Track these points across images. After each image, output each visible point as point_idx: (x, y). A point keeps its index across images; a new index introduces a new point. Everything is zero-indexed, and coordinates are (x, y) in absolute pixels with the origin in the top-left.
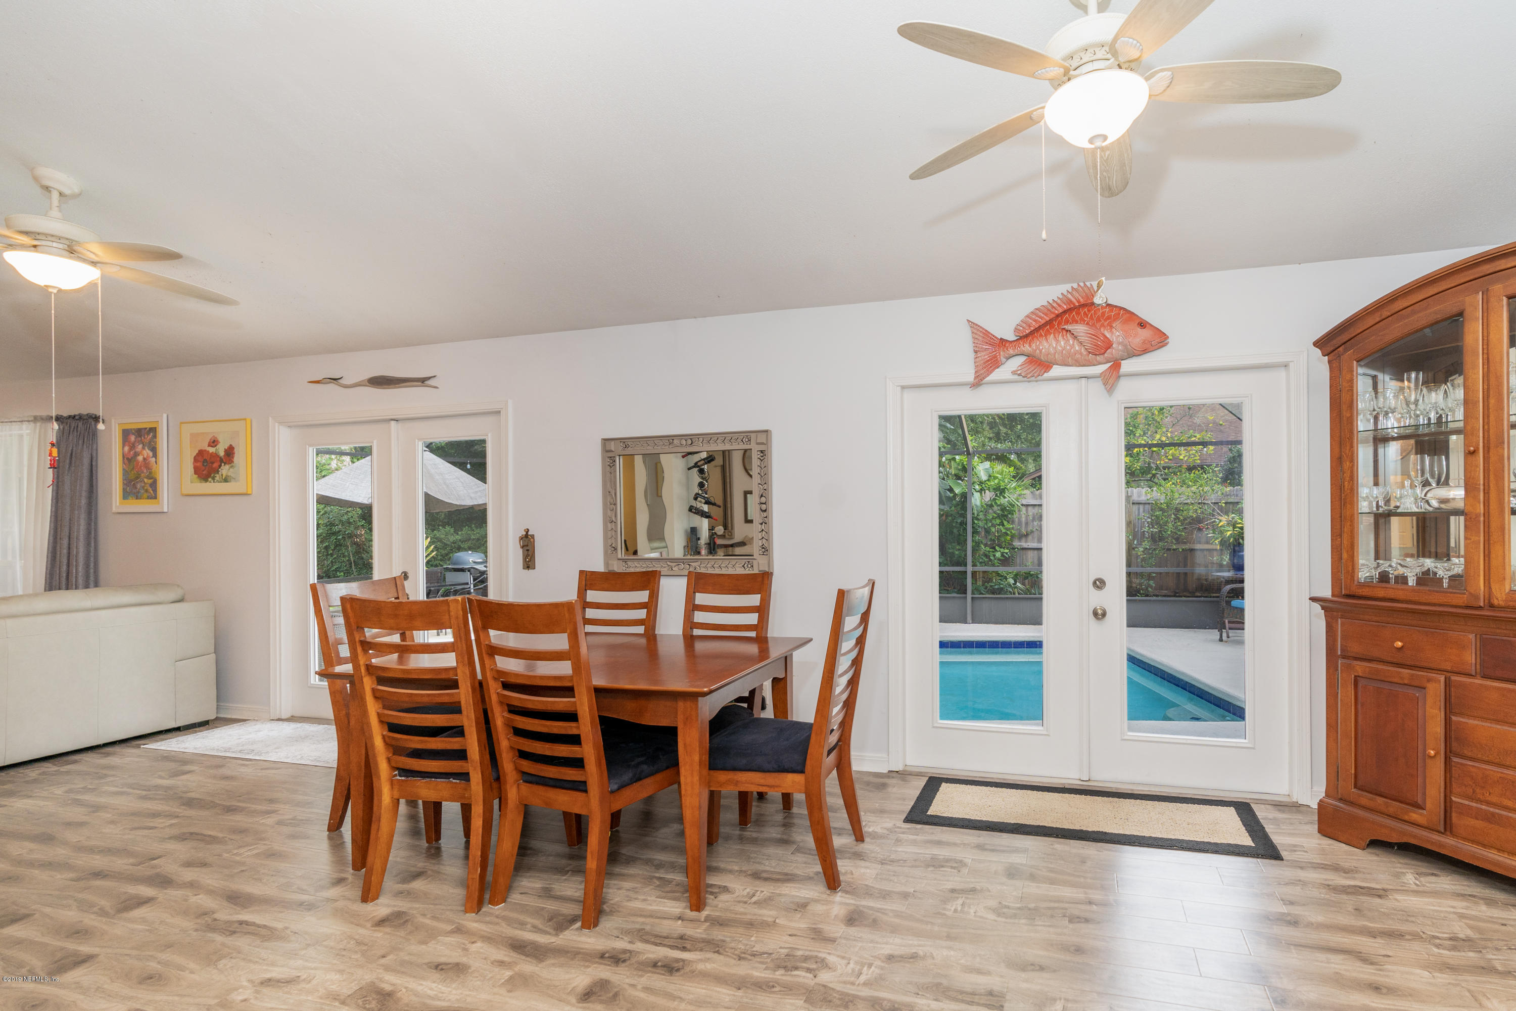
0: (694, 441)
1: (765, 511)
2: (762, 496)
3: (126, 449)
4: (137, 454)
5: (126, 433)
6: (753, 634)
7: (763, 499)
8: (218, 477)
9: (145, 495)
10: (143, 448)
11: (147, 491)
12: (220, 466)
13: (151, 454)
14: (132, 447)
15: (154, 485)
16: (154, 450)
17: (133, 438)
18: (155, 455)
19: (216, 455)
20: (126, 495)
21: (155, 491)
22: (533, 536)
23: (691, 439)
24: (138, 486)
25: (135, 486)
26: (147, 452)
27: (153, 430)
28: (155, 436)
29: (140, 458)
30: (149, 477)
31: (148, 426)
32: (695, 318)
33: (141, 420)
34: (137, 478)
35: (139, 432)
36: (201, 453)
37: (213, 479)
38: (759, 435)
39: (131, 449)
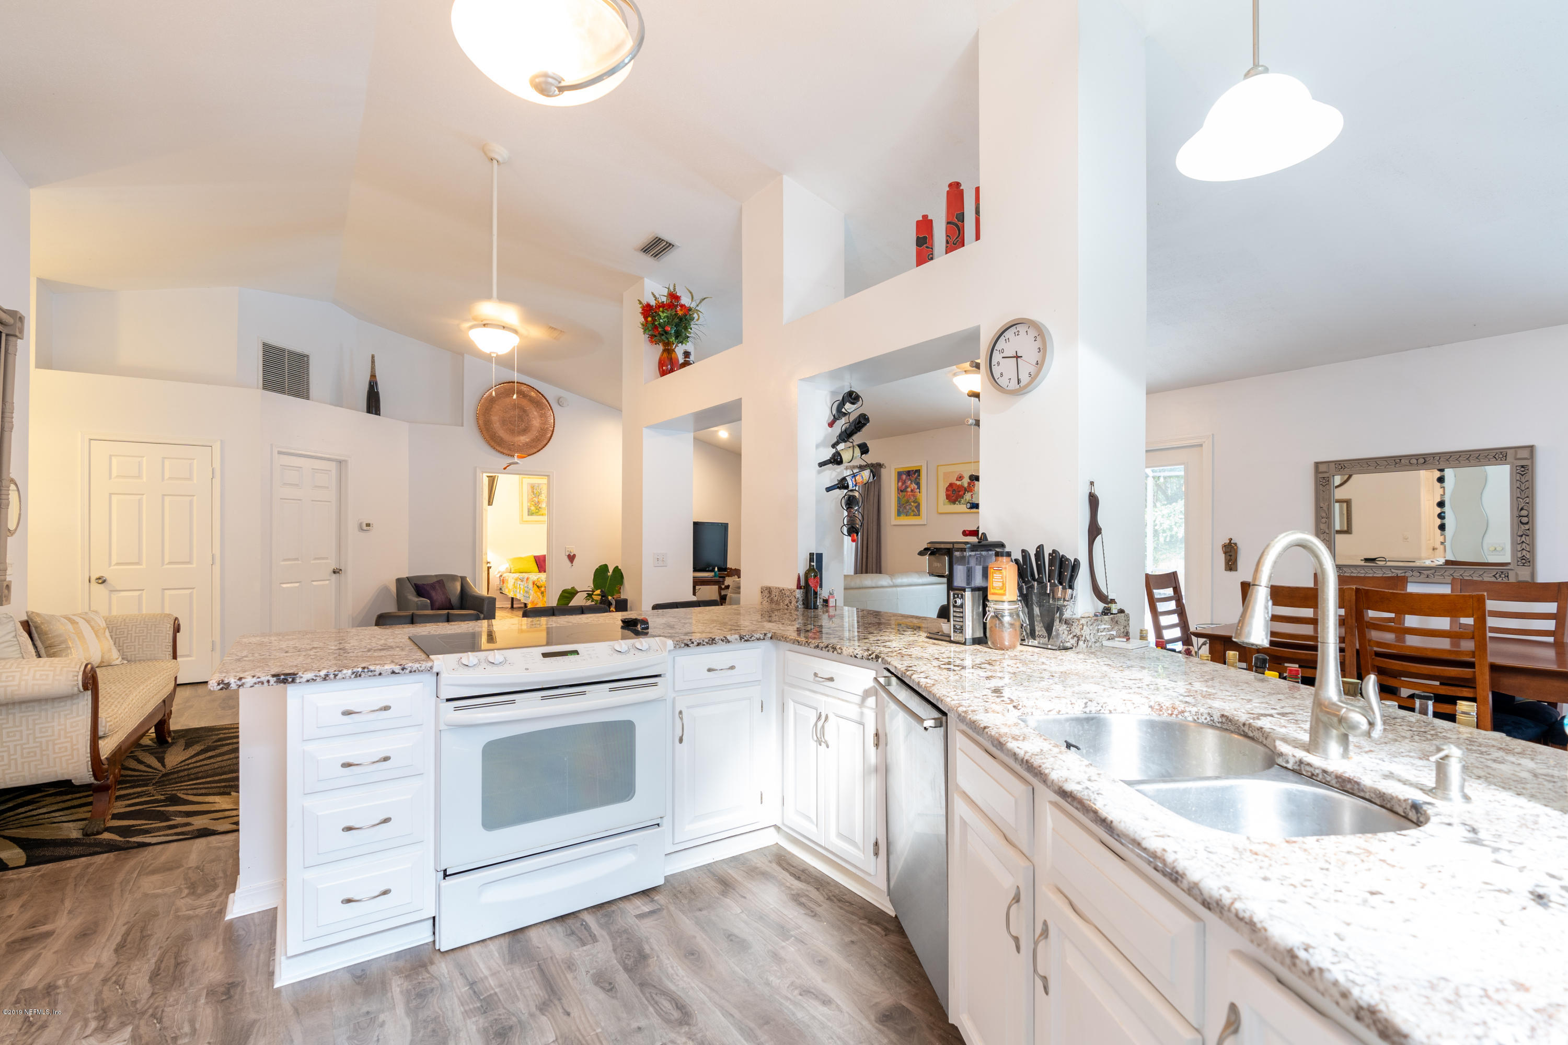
0: (1427, 459)
1: (1527, 523)
2: (1522, 509)
3: (900, 484)
4: (907, 487)
5: (900, 474)
6: (1551, 639)
7: (1524, 513)
8: (963, 501)
9: (912, 514)
10: (911, 483)
11: (913, 511)
12: (964, 494)
13: (916, 487)
14: (904, 482)
15: (918, 507)
16: (918, 484)
17: (904, 477)
18: (919, 488)
19: (961, 486)
20: (899, 513)
21: (919, 511)
22: (1236, 544)
23: (1424, 458)
24: (908, 508)
25: (905, 508)
26: (914, 486)
27: (918, 472)
28: (919, 475)
29: (909, 490)
30: (914, 502)
31: (915, 469)
32: (1429, 347)
33: (910, 465)
34: (907, 502)
35: (909, 473)
36: (951, 485)
37: (960, 502)
38: (1519, 451)
39: (903, 484)
